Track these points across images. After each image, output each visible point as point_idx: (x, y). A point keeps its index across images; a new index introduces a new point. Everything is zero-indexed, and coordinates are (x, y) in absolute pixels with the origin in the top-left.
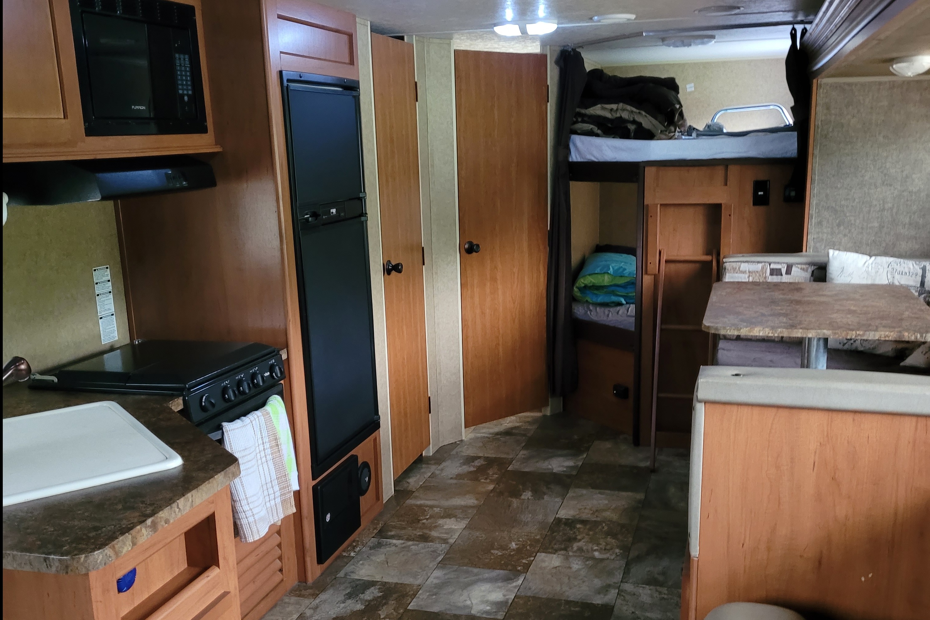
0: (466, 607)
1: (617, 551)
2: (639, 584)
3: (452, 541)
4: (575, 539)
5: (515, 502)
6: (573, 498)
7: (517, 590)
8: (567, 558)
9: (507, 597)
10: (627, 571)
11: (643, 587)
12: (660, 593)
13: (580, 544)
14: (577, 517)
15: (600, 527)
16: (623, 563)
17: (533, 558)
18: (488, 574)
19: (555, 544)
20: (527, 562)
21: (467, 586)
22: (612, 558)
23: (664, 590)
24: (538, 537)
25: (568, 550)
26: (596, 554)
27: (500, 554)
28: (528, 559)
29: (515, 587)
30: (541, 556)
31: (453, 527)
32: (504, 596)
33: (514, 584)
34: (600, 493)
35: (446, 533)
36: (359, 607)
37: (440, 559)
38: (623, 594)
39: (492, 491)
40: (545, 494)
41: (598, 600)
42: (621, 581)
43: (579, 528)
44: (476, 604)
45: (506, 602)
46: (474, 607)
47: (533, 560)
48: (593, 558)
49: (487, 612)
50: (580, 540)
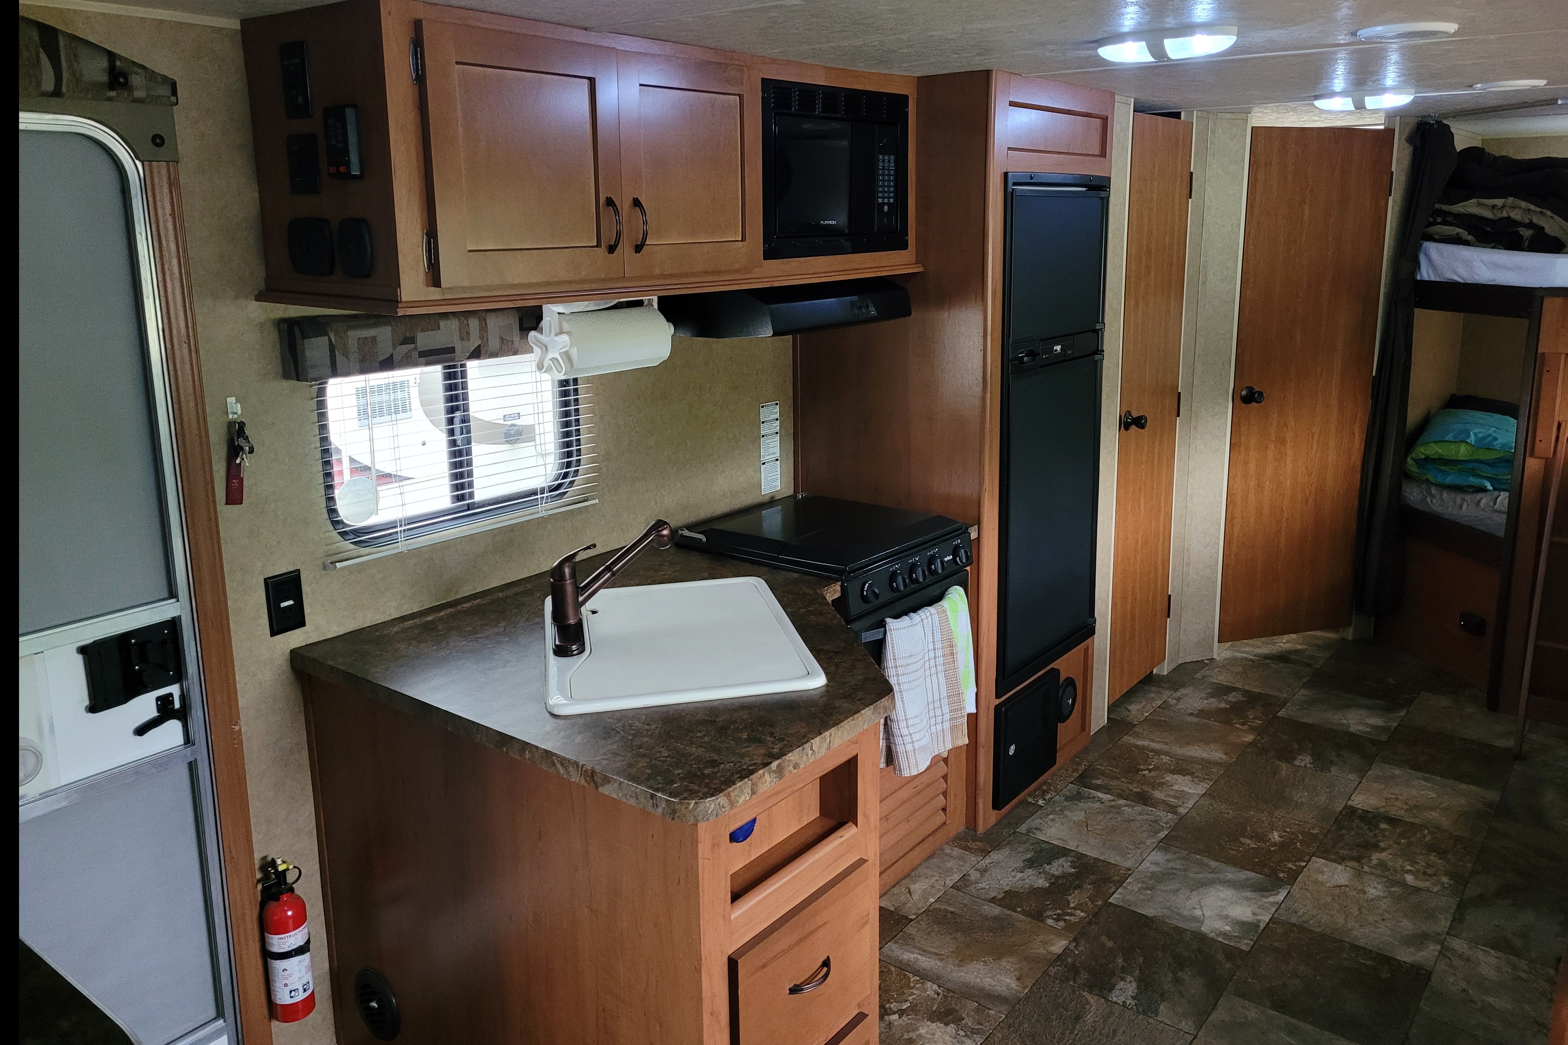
0: (1194, 919)
1: (1445, 879)
2: (1478, 944)
3: (1182, 811)
4: (1376, 847)
5: (1284, 769)
6: (1377, 779)
7: (1274, 910)
8: (1359, 874)
9: (1259, 918)
10: (1459, 917)
11: (1485, 951)
12: (1514, 968)
13: (1384, 855)
14: (1382, 810)
15: (1419, 835)
16: (1453, 902)
17: (1304, 864)
18: (1232, 873)
19: (1341, 848)
20: (1294, 868)
21: (1199, 885)
22: (1436, 889)
23: (1523, 964)
24: (1316, 831)
25: (1363, 861)
26: (1409, 878)
27: (1254, 846)
28: (1297, 864)
29: (1272, 904)
30: (1318, 863)
31: (1187, 789)
32: (1255, 914)
33: (1271, 899)
34: (1424, 779)
35: (1175, 797)
36: (1042, 883)
37: (1162, 835)
38: (1449, 954)
39: (1250, 744)
40: (1332, 763)
41: (1406, 956)
42: (1448, 934)
43: (1384, 830)
44: (1210, 917)
45: (1256, 925)
46: (1206, 922)
47: (1304, 867)
48: (1404, 884)
49: (1224, 934)
50: (1383, 850)
